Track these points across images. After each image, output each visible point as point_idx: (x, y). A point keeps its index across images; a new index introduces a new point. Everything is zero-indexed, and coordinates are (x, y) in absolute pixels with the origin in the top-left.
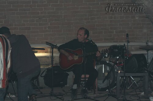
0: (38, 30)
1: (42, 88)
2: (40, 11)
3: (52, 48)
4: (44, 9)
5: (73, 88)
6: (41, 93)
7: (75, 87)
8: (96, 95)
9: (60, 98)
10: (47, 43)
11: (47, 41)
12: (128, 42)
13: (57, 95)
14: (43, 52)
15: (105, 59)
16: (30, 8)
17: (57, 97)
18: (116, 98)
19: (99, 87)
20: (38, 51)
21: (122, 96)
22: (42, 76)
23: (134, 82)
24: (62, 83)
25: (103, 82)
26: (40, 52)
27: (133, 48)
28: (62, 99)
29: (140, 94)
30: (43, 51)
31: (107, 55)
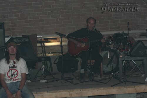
0: (51, 22)
1: (55, 74)
2: (51, 5)
3: (61, 38)
4: (55, 3)
5: (81, 72)
6: (54, 78)
7: (83, 71)
8: (101, 78)
9: (69, 82)
10: (57, 33)
11: (57, 31)
12: (129, 30)
13: (67, 79)
14: (56, 42)
15: (110, 45)
16: (42, 2)
17: (67, 81)
18: (118, 80)
19: (105, 71)
20: (51, 40)
21: (123, 78)
22: (55, 63)
23: (136, 66)
24: (73, 68)
25: (107, 66)
26: (53, 42)
27: (136, 35)
28: (71, 82)
29: (141, 76)
30: (55, 40)
31: (111, 42)
